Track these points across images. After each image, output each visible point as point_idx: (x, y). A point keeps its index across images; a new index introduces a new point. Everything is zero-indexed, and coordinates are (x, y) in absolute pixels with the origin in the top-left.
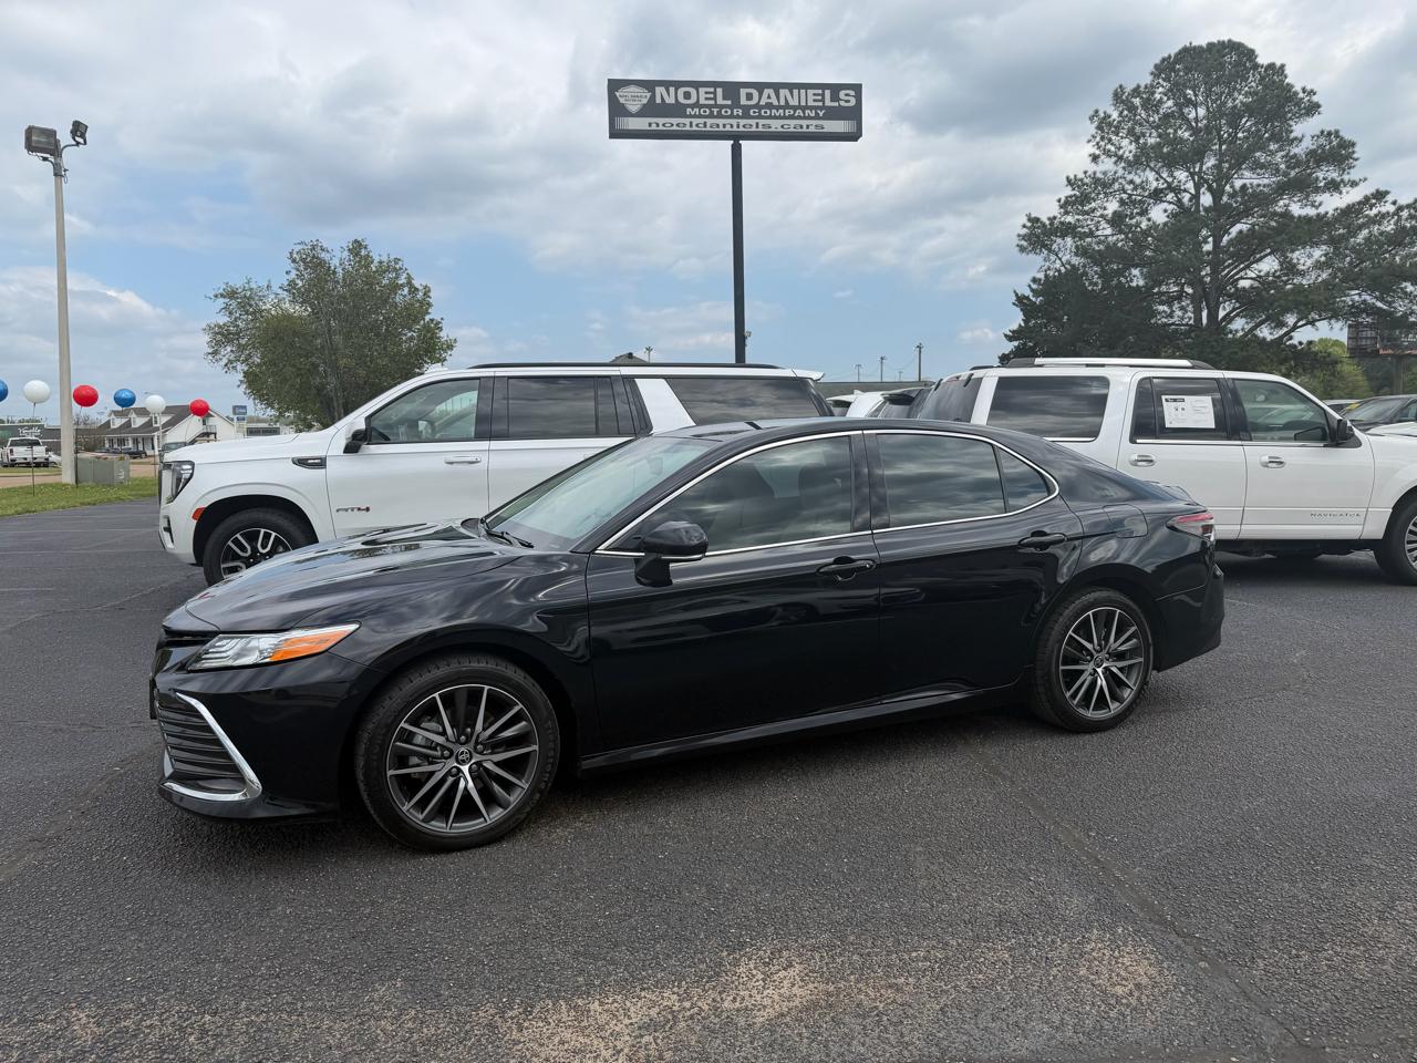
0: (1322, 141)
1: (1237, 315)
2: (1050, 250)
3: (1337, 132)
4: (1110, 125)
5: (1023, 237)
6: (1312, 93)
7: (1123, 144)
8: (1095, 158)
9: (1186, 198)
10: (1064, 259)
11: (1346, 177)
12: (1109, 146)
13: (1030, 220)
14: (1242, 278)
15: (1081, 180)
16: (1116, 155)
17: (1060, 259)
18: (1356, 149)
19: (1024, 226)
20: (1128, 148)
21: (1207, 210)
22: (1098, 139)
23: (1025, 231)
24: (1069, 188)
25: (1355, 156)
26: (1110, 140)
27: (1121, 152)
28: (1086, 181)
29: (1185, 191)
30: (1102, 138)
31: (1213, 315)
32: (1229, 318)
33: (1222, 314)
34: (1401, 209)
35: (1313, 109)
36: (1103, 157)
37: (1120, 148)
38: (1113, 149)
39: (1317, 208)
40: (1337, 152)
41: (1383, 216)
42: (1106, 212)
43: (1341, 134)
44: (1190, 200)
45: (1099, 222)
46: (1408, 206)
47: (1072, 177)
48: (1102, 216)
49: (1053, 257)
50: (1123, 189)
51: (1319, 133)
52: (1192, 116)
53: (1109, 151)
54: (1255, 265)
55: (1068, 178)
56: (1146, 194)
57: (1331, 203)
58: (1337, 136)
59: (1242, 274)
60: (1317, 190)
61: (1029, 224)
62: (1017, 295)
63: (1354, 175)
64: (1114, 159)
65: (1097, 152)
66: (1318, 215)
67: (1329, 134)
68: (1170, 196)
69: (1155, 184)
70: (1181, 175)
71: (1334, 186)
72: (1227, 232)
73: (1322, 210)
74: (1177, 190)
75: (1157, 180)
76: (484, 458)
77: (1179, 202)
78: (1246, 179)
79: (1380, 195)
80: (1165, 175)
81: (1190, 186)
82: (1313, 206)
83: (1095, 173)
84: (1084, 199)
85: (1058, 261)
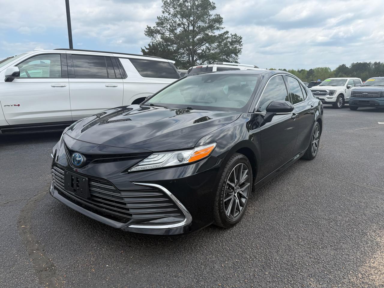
0: (216, 17)
1: (198, 59)
2: (153, 37)
3: (219, 15)
4: (168, 3)
5: (146, 32)
6: (214, 4)
7: (170, 10)
8: (163, 12)
9: (186, 26)
10: (157, 40)
11: (220, 26)
12: (167, 10)
13: (148, 27)
14: (199, 50)
15: (161, 18)
16: (169, 12)
17: (156, 40)
18: (223, 20)
19: (146, 29)
20: (172, 11)
21: (191, 30)
22: (164, 7)
23: (146, 30)
24: (158, 20)
25: (223, 21)
26: (167, 8)
27: (170, 12)
28: (162, 18)
29: (186, 25)
30: (165, 7)
31: (193, 59)
32: (196, 60)
33: (195, 59)
34: (232, 36)
35: (214, 8)
36: (165, 12)
37: (170, 11)
38: (168, 10)
39: (214, 34)
40: (219, 20)
41: (228, 37)
42: (168, 28)
43: (220, 15)
44: (187, 28)
45: (166, 30)
46: (234, 35)
47: (159, 17)
48: (167, 29)
49: (154, 39)
50: (171, 22)
51: (215, 14)
52: (187, 5)
53: (167, 11)
54: (202, 47)
55: (157, 17)
56: (177, 24)
57: (217, 33)
58: (219, 16)
59: (199, 48)
60: (214, 29)
61: (148, 28)
62: (142, 49)
63: (222, 26)
64: (168, 13)
65: (164, 11)
66: (214, 35)
67: (218, 15)
68: (182, 26)
69: (178, 22)
70: (185, 20)
71: (218, 28)
72: (195, 37)
73: (215, 34)
74: (184, 24)
75: (179, 21)
76: (67, 85)
77: (184, 28)
78: (200, 24)
79: (227, 32)
80: (181, 20)
81: (187, 24)
82: (213, 33)
83: (165, 16)
84: (162, 23)
85: (155, 40)
